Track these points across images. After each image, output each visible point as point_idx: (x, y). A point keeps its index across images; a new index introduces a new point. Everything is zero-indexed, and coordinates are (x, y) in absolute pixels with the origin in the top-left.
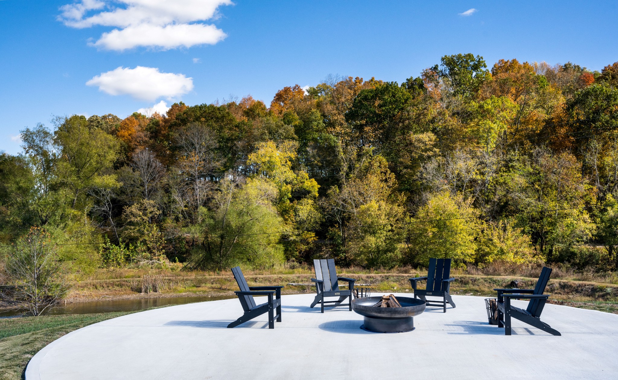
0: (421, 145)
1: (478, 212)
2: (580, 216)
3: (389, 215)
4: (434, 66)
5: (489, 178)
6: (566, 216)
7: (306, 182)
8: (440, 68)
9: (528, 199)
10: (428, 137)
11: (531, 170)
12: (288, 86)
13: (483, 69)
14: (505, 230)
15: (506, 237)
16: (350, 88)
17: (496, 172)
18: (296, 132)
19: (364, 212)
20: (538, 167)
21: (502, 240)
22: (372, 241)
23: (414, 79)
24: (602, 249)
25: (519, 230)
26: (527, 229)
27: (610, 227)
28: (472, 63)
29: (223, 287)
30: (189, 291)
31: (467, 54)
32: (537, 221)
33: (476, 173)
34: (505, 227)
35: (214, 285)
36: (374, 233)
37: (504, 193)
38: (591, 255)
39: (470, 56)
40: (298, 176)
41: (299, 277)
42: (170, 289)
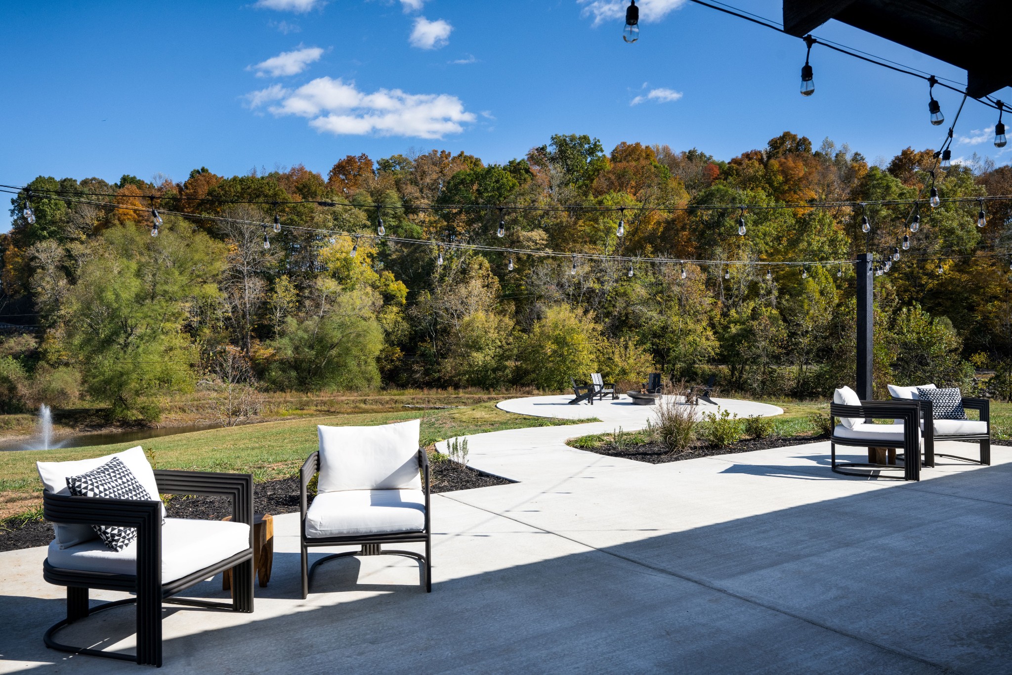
0: (531, 244)
1: (600, 327)
2: (704, 333)
3: (498, 329)
4: (541, 146)
5: (608, 287)
6: (689, 332)
7: (392, 284)
8: (549, 149)
9: (650, 313)
10: (538, 235)
11: (653, 280)
12: (353, 155)
13: (600, 154)
14: (626, 347)
15: (628, 355)
16: (434, 164)
17: (617, 281)
18: (369, 218)
19: (468, 325)
20: (660, 278)
21: (623, 358)
22: (478, 358)
23: (518, 161)
24: (724, 369)
25: (641, 349)
26: (648, 345)
27: (732, 345)
28: (586, 146)
29: (332, 410)
30: (294, 414)
31: (582, 135)
32: (659, 337)
33: (594, 282)
34: (627, 344)
35: (319, 408)
36: (479, 349)
37: (624, 305)
38: (714, 375)
39: (585, 139)
40: (381, 276)
41: (413, 399)
42: (271, 412)
